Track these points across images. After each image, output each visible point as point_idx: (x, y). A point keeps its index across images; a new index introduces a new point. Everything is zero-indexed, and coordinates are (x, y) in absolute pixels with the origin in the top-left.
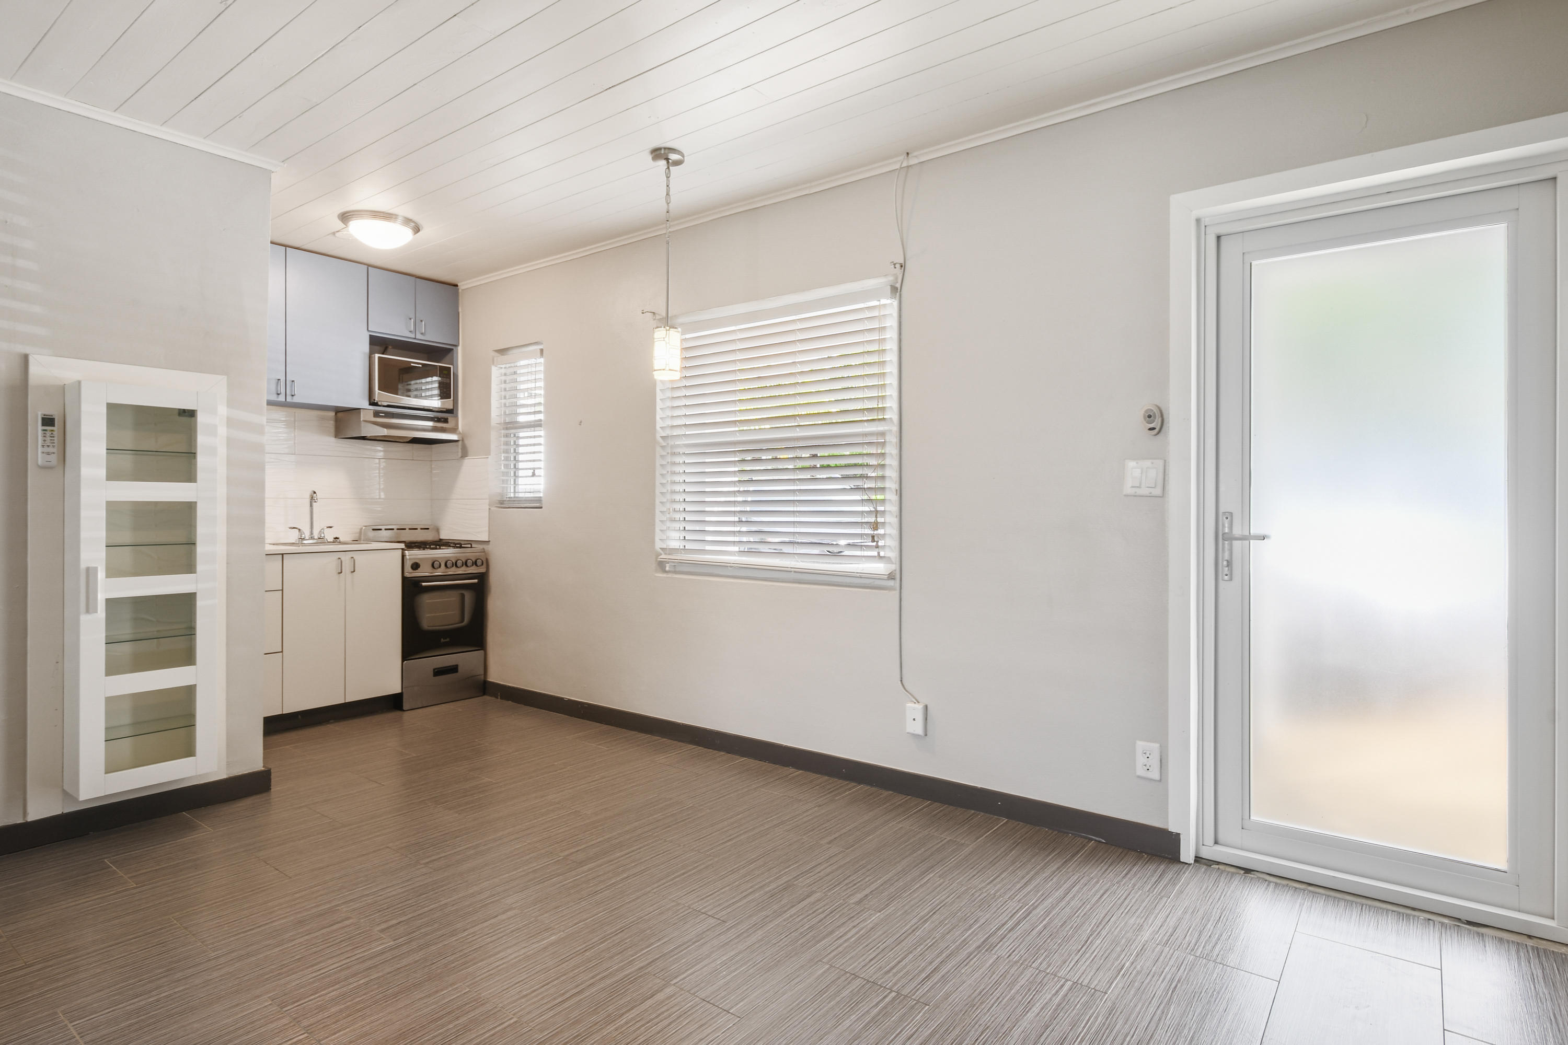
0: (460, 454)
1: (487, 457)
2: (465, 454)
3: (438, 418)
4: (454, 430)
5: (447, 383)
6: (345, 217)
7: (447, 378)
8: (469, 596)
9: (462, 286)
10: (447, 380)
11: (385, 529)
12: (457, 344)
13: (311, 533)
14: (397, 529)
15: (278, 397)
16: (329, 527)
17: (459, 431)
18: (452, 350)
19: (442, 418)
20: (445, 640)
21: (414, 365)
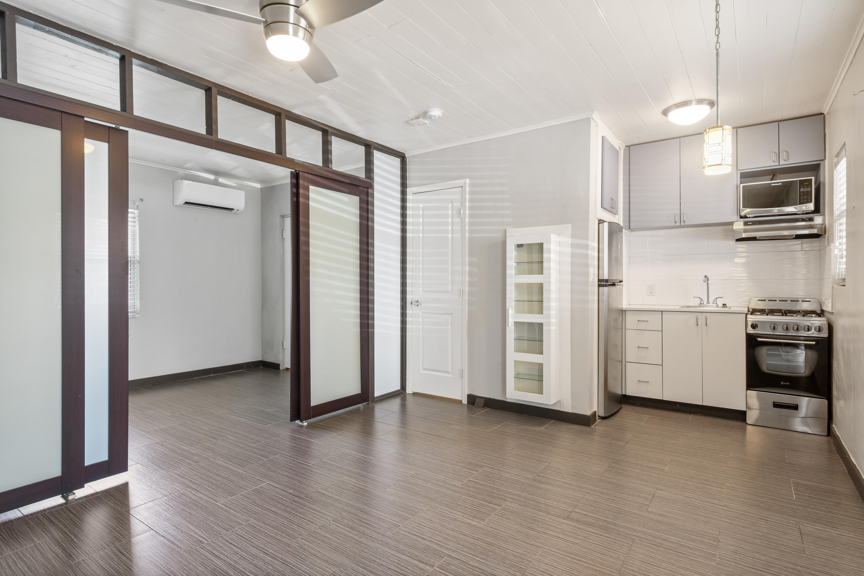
0: (827, 243)
5: (809, 191)
6: (665, 113)
9: (825, 112)
10: (809, 189)
11: (769, 300)
12: (824, 159)
13: (708, 301)
14: (780, 301)
15: (675, 224)
16: (720, 298)
17: (825, 225)
18: (820, 164)
19: (807, 218)
20: (785, 383)
21: (775, 184)
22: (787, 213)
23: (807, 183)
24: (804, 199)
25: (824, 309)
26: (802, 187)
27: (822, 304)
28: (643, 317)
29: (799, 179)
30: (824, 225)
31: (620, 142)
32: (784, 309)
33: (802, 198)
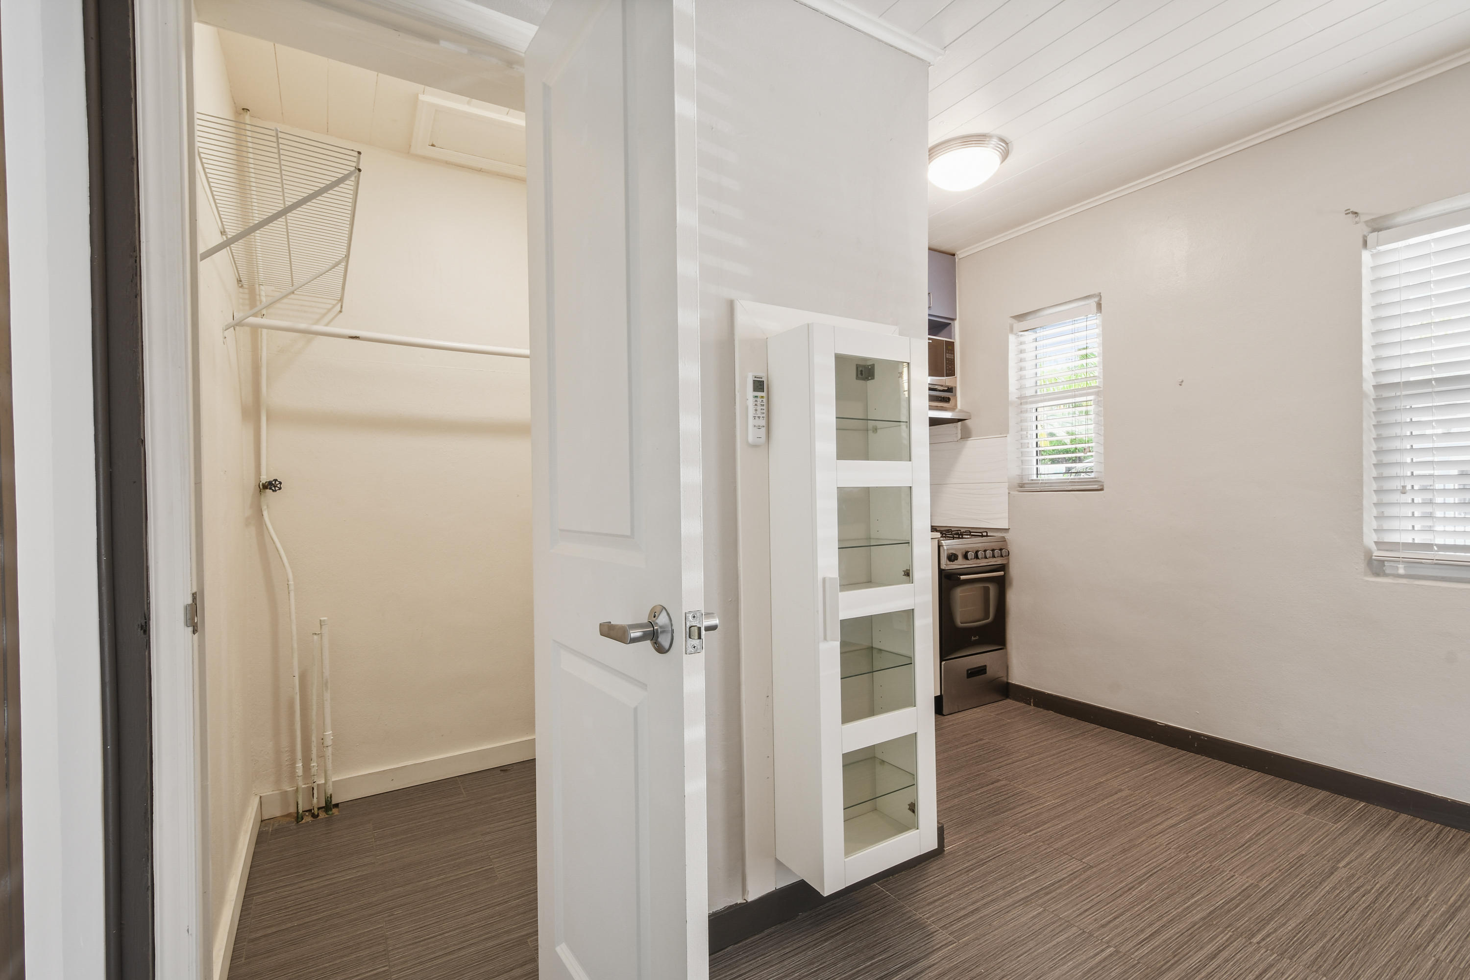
0: (959, 436)
1: (1005, 436)
2: (966, 435)
3: (941, 397)
4: (953, 409)
5: (951, 359)
7: (951, 354)
8: (993, 589)
9: (960, 255)
12: (955, 318)
18: (950, 324)
20: (975, 639)
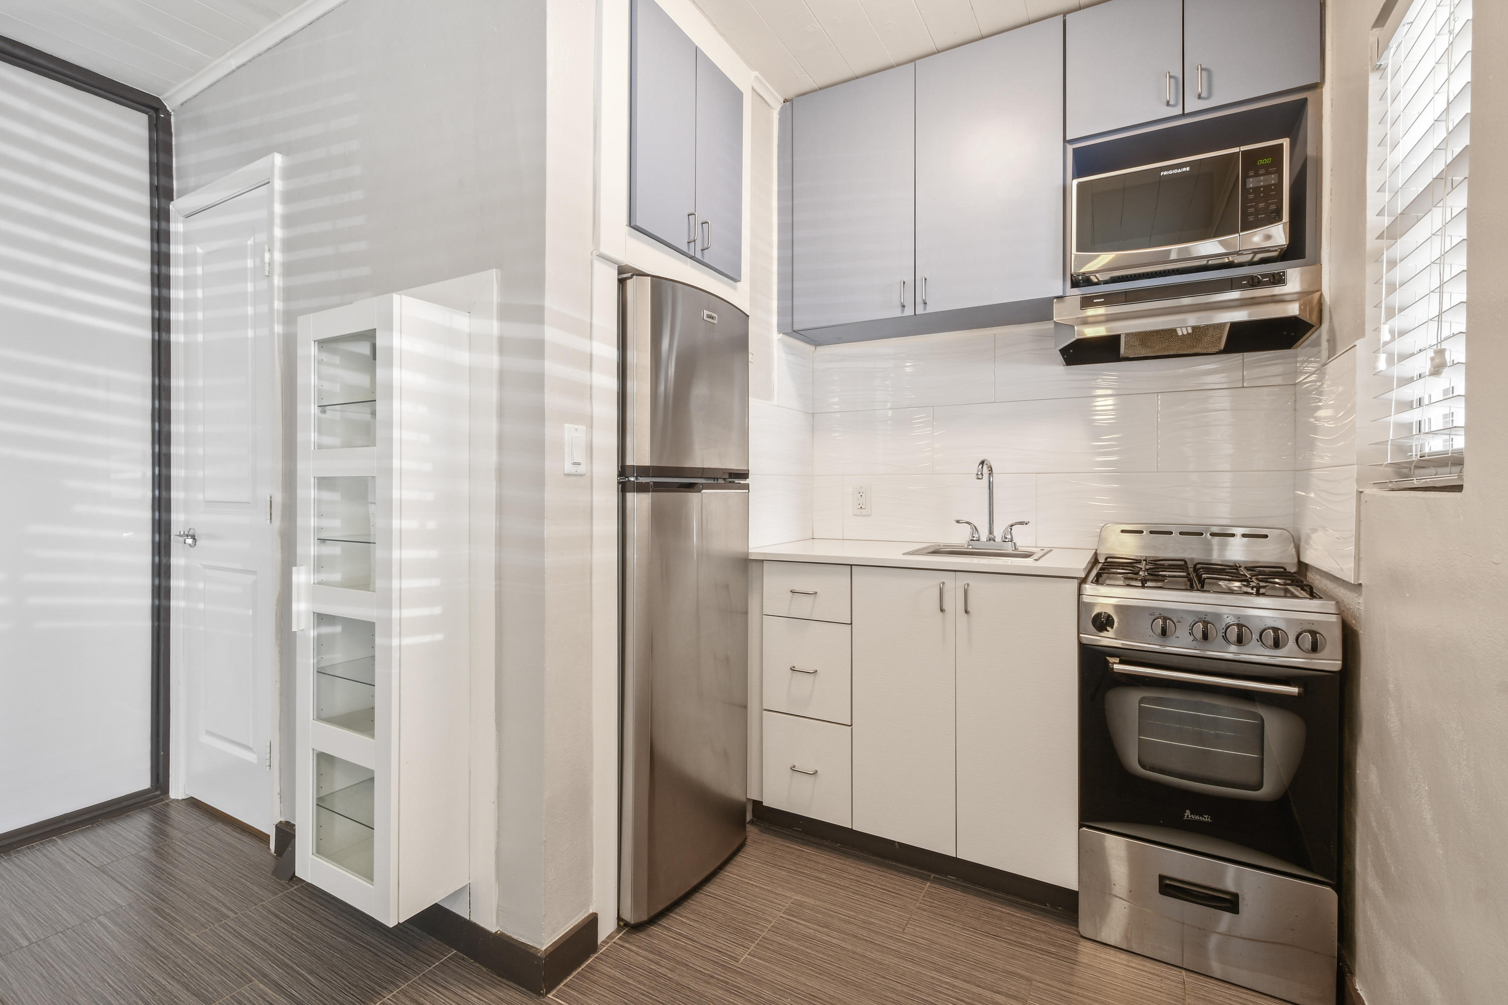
0: (1325, 354)
1: (1356, 343)
2: (1332, 351)
10: (1273, 179)
11: (1151, 532)
12: (1317, 80)
13: (991, 532)
14: (1181, 533)
15: (903, 311)
16: (1021, 523)
17: (1321, 295)
18: (1305, 101)
19: (1264, 276)
20: (1197, 818)
21: (1171, 172)
22: (1203, 262)
23: (1268, 161)
24: (1257, 211)
25: (1307, 559)
26: (1251, 173)
27: (1302, 544)
28: (804, 582)
29: (1244, 148)
30: (1317, 295)
31: (756, 73)
32: (1192, 559)
33: (1251, 210)
